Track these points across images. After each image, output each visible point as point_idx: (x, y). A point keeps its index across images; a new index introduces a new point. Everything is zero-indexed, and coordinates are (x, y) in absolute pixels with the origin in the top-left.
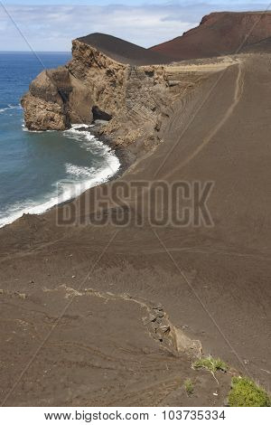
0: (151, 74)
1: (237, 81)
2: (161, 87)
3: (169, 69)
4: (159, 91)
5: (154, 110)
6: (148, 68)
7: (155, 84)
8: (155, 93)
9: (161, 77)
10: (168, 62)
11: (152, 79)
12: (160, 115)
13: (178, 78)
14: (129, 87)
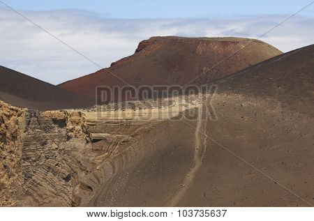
0: (62, 123)
1: (196, 133)
2: (79, 143)
3: (90, 115)
4: (75, 149)
5: (67, 179)
6: (57, 113)
7: (69, 138)
8: (68, 153)
9: (78, 127)
10: (88, 105)
11: (64, 131)
12: (77, 188)
13: (104, 130)
14: (27, 143)
